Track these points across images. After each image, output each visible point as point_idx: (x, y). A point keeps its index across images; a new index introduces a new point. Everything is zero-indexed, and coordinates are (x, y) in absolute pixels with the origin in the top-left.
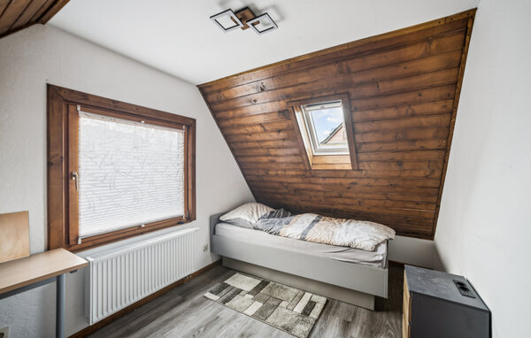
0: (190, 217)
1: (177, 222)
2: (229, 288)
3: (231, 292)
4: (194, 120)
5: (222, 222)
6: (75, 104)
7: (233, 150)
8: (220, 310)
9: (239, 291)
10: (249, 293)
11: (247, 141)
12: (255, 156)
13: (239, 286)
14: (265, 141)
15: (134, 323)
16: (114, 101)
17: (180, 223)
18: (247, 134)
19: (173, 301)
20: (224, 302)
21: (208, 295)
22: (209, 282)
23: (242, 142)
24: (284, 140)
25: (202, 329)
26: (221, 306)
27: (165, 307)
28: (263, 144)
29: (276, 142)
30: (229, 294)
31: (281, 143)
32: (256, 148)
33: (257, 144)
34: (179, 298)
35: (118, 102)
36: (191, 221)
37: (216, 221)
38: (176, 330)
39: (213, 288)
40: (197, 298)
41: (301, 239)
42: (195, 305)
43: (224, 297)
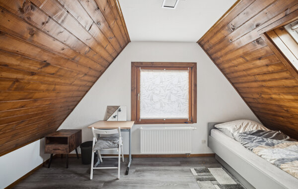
0: (193, 120)
1: (185, 122)
2: (208, 174)
3: (207, 177)
4: (195, 64)
5: (216, 128)
6: (139, 67)
7: (229, 79)
8: (192, 182)
9: (213, 180)
10: (219, 185)
11: (236, 71)
12: (245, 82)
13: (215, 177)
14: (250, 69)
15: (156, 163)
16: (152, 63)
17: (185, 123)
18: (234, 66)
19: (175, 163)
20: (198, 179)
21: (193, 170)
22: (199, 164)
23: (233, 73)
24: (267, 65)
25: (175, 185)
26: (195, 180)
27: (170, 163)
28: (249, 72)
29: (260, 69)
30: (204, 177)
31: (265, 69)
32: (245, 76)
33: (245, 73)
34: (179, 163)
35: (153, 62)
36: (193, 123)
37: (212, 127)
38: (166, 176)
39: (198, 168)
40: (186, 168)
41: (274, 164)
42: (182, 171)
43: (200, 177)
